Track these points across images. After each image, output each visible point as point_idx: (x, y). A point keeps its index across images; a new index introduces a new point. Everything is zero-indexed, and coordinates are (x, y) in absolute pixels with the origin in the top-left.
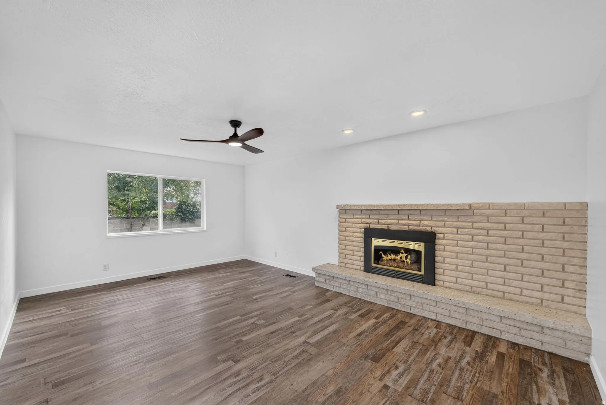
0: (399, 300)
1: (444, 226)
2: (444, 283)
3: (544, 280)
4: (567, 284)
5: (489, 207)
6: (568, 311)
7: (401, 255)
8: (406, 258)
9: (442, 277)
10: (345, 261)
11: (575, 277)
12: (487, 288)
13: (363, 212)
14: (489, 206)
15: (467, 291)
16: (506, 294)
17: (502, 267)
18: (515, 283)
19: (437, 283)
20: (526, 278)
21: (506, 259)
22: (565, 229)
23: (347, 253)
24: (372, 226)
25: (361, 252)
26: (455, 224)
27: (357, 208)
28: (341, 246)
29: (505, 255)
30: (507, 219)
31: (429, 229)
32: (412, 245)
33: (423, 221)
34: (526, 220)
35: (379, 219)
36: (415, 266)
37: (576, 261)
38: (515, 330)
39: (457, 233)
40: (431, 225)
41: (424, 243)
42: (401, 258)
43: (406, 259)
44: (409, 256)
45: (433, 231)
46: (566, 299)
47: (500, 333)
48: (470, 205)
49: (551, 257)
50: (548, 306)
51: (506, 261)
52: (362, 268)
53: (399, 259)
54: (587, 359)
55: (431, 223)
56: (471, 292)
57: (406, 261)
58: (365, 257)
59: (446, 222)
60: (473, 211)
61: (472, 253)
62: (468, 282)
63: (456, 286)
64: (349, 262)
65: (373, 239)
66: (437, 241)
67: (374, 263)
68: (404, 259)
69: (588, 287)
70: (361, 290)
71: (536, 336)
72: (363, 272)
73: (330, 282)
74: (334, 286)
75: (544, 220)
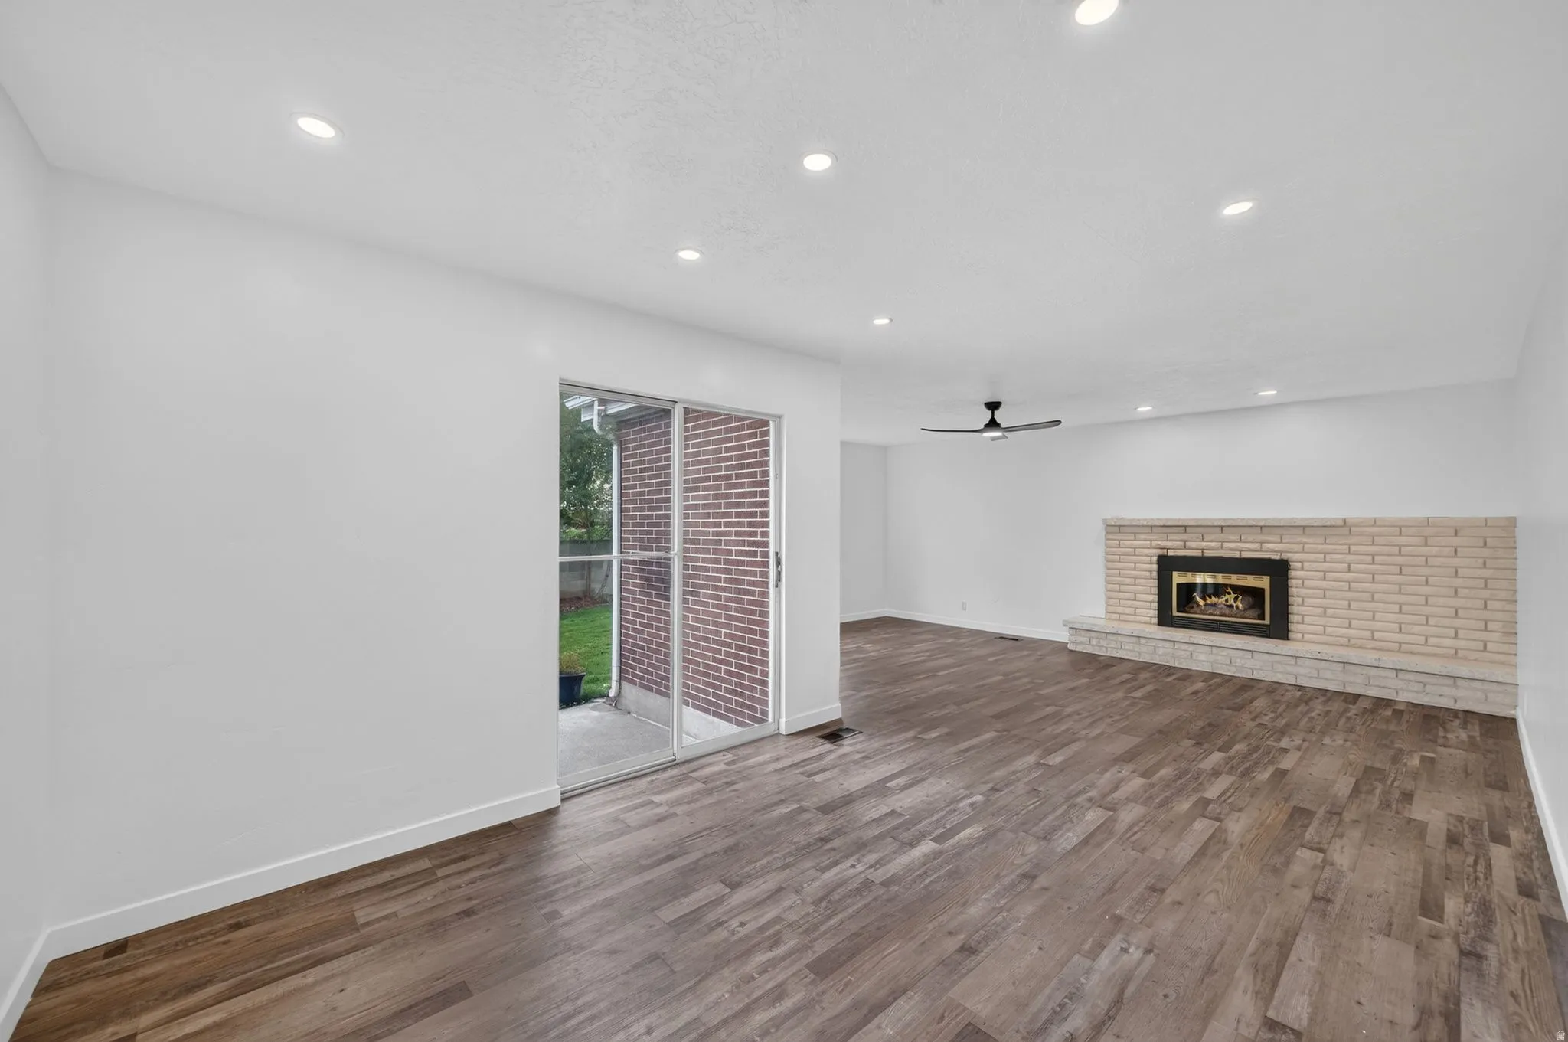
0: (1233, 661)
1: (1303, 551)
2: (1303, 636)
3: (1458, 623)
4: (1491, 626)
5: (1375, 523)
6: (1492, 662)
7: (1227, 596)
8: (1236, 599)
9: (1300, 627)
10: (1120, 610)
11: (1500, 616)
12: (1373, 638)
13: (1154, 529)
14: (1375, 521)
15: (1341, 645)
16: (1403, 645)
17: (1396, 608)
18: (1417, 629)
19: (1291, 635)
20: (1432, 621)
21: (1402, 596)
22: (1486, 552)
23: (1122, 597)
24: (1171, 553)
25: (1152, 594)
26: (1320, 547)
27: (1145, 523)
28: (1110, 586)
29: (1400, 590)
30: (1403, 540)
31: (1276, 557)
32: (1250, 581)
33: (1265, 543)
34: (1430, 541)
35: (1185, 541)
36: (1251, 613)
37: (1503, 595)
38: (1417, 687)
39: (1325, 561)
40: (1280, 549)
41: (1269, 577)
42: (1227, 601)
43: (1235, 602)
44: (1240, 597)
45: (1285, 558)
46: (1490, 646)
47: (1395, 694)
48: (1345, 521)
49: (1467, 590)
50: (1465, 659)
51: (1402, 598)
52: (1155, 620)
53: (1224, 602)
54: (1513, 712)
55: (1280, 547)
56: (1347, 646)
57: (1235, 605)
58: (1160, 602)
59: (1305, 546)
60: (1348, 528)
61: (1350, 590)
62: (1344, 631)
63: (1324, 638)
64: (1128, 610)
65: (1175, 574)
66: (1292, 573)
67: (1178, 611)
68: (1232, 602)
69: (1520, 628)
70: (1161, 651)
71: (1447, 691)
72: (1157, 627)
73: (1099, 642)
74: (1107, 648)
75: (1456, 541)
